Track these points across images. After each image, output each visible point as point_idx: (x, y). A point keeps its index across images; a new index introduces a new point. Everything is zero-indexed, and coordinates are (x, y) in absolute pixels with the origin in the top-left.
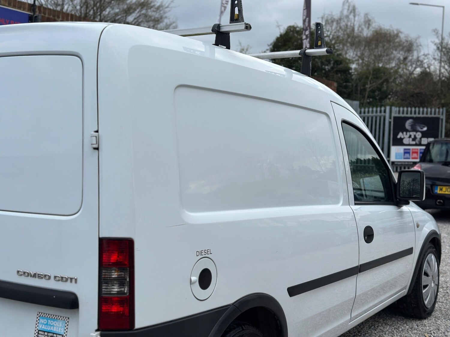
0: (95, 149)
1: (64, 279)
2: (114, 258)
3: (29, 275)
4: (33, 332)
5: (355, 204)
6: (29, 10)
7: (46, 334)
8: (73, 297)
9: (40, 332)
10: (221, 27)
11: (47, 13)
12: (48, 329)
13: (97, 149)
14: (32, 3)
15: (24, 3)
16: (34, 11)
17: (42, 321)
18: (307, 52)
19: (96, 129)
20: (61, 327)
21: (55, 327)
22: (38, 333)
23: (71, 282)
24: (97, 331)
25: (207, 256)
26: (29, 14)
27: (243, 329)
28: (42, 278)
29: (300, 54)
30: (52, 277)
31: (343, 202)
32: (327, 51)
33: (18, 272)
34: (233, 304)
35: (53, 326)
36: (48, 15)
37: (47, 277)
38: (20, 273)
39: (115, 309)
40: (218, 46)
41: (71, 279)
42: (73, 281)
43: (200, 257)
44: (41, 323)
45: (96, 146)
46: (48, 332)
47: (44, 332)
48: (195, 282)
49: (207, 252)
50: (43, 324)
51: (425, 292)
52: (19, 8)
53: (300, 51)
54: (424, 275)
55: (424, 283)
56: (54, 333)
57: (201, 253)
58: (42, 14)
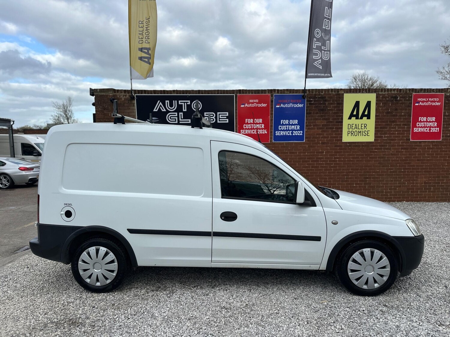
5: (223, 198)
6: (302, 93)
14: (303, 89)
15: (299, 90)
16: (305, 92)
26: (303, 95)
43: (66, 206)
48: (63, 214)
49: (70, 204)
52: (297, 93)
57: (66, 204)
58: (311, 93)
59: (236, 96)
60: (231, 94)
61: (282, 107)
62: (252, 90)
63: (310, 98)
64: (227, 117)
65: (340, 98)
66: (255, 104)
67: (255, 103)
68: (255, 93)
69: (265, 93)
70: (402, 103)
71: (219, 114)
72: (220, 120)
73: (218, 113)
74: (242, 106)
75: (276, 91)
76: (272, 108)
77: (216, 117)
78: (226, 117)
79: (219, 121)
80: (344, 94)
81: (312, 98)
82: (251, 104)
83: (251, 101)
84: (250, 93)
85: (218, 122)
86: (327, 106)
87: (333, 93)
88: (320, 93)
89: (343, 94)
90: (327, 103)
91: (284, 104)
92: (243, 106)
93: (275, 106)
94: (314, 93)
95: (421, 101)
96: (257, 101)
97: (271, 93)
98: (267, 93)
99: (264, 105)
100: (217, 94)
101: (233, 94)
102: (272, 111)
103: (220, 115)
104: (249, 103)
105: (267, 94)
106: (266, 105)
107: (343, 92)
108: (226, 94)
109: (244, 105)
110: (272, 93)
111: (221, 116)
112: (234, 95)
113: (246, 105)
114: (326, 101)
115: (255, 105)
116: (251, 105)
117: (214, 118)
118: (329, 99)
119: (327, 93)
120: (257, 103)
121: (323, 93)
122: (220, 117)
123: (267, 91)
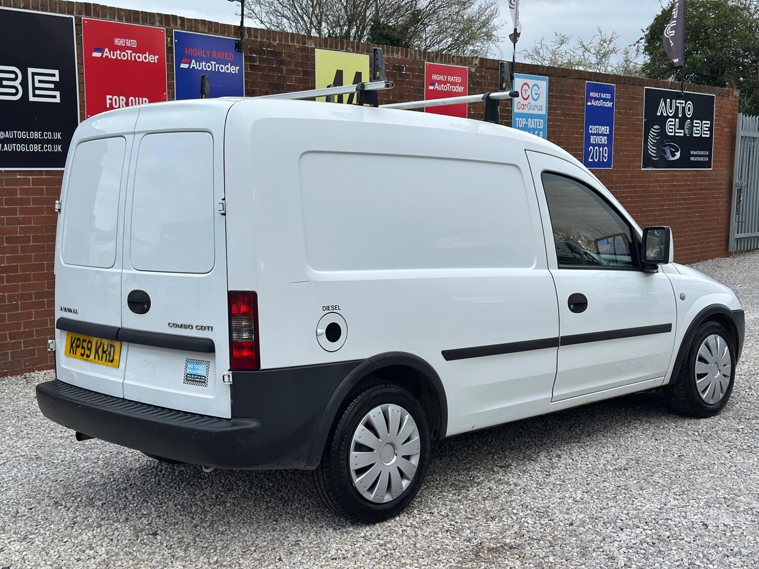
0: (223, 214)
1: (203, 328)
2: (243, 309)
3: (177, 326)
4: (183, 375)
5: (559, 268)
6: (236, 34)
7: (192, 376)
8: (210, 342)
9: (188, 376)
10: (365, 86)
11: (259, 36)
12: (194, 372)
13: (224, 214)
14: (239, 24)
15: (229, 26)
16: (242, 35)
17: (189, 366)
18: (491, 97)
19: (223, 198)
20: (204, 370)
21: (199, 371)
22: (187, 377)
23: (208, 330)
24: (229, 370)
25: (334, 311)
26: (236, 40)
27: (386, 387)
28: (187, 328)
29: (483, 99)
30: (194, 327)
31: (537, 265)
32: (510, 94)
33: (169, 324)
34: (369, 359)
35: (198, 369)
36: (261, 38)
37: (190, 327)
38: (171, 325)
39: (245, 353)
40: (362, 105)
41: (209, 327)
42: (210, 328)
43: (327, 312)
44: (189, 368)
45: (223, 212)
46: (194, 375)
47: (191, 375)
48: (321, 334)
49: (335, 307)
50: (190, 368)
51: (700, 383)
52: (223, 33)
53: (483, 95)
54: (698, 361)
55: (698, 371)
56: (198, 376)
57: (328, 308)
58: (253, 39)
59: (78, 20)
60: (64, 13)
61: (193, 67)
62: (120, 10)
63: (251, 53)
64: (57, 86)
65: (308, 59)
66: (129, 52)
67: (130, 48)
68: (127, 21)
69: (153, 24)
70: (410, 83)
71: (34, 74)
72: (37, 92)
73: (31, 70)
74: (95, 54)
75: (179, 22)
76: (170, 68)
77: (24, 84)
78: (52, 86)
79: (35, 95)
80: (316, 50)
81: (255, 53)
82: (118, 52)
83: (118, 42)
84: (114, 18)
85: (32, 99)
86: (284, 77)
87: (295, 44)
88: (271, 41)
89: (314, 48)
90: (284, 68)
91: (199, 60)
92: (98, 55)
93: (178, 65)
94: (259, 39)
95: (436, 81)
96: (133, 43)
97: (166, 24)
98: (158, 24)
99: (152, 59)
100: (24, 8)
101: (69, 13)
102: (171, 76)
103: (37, 78)
104: (114, 48)
105: (157, 27)
106: (157, 57)
107: (313, 46)
108: (51, 12)
109: (102, 51)
110: (169, 25)
111: (40, 81)
112: (73, 17)
113: (107, 53)
114: (282, 62)
115: (128, 55)
116: (117, 55)
117: (17, 83)
118: (288, 59)
119: (283, 43)
120: (135, 50)
121: (277, 42)
122: (37, 85)
123: (157, 19)
